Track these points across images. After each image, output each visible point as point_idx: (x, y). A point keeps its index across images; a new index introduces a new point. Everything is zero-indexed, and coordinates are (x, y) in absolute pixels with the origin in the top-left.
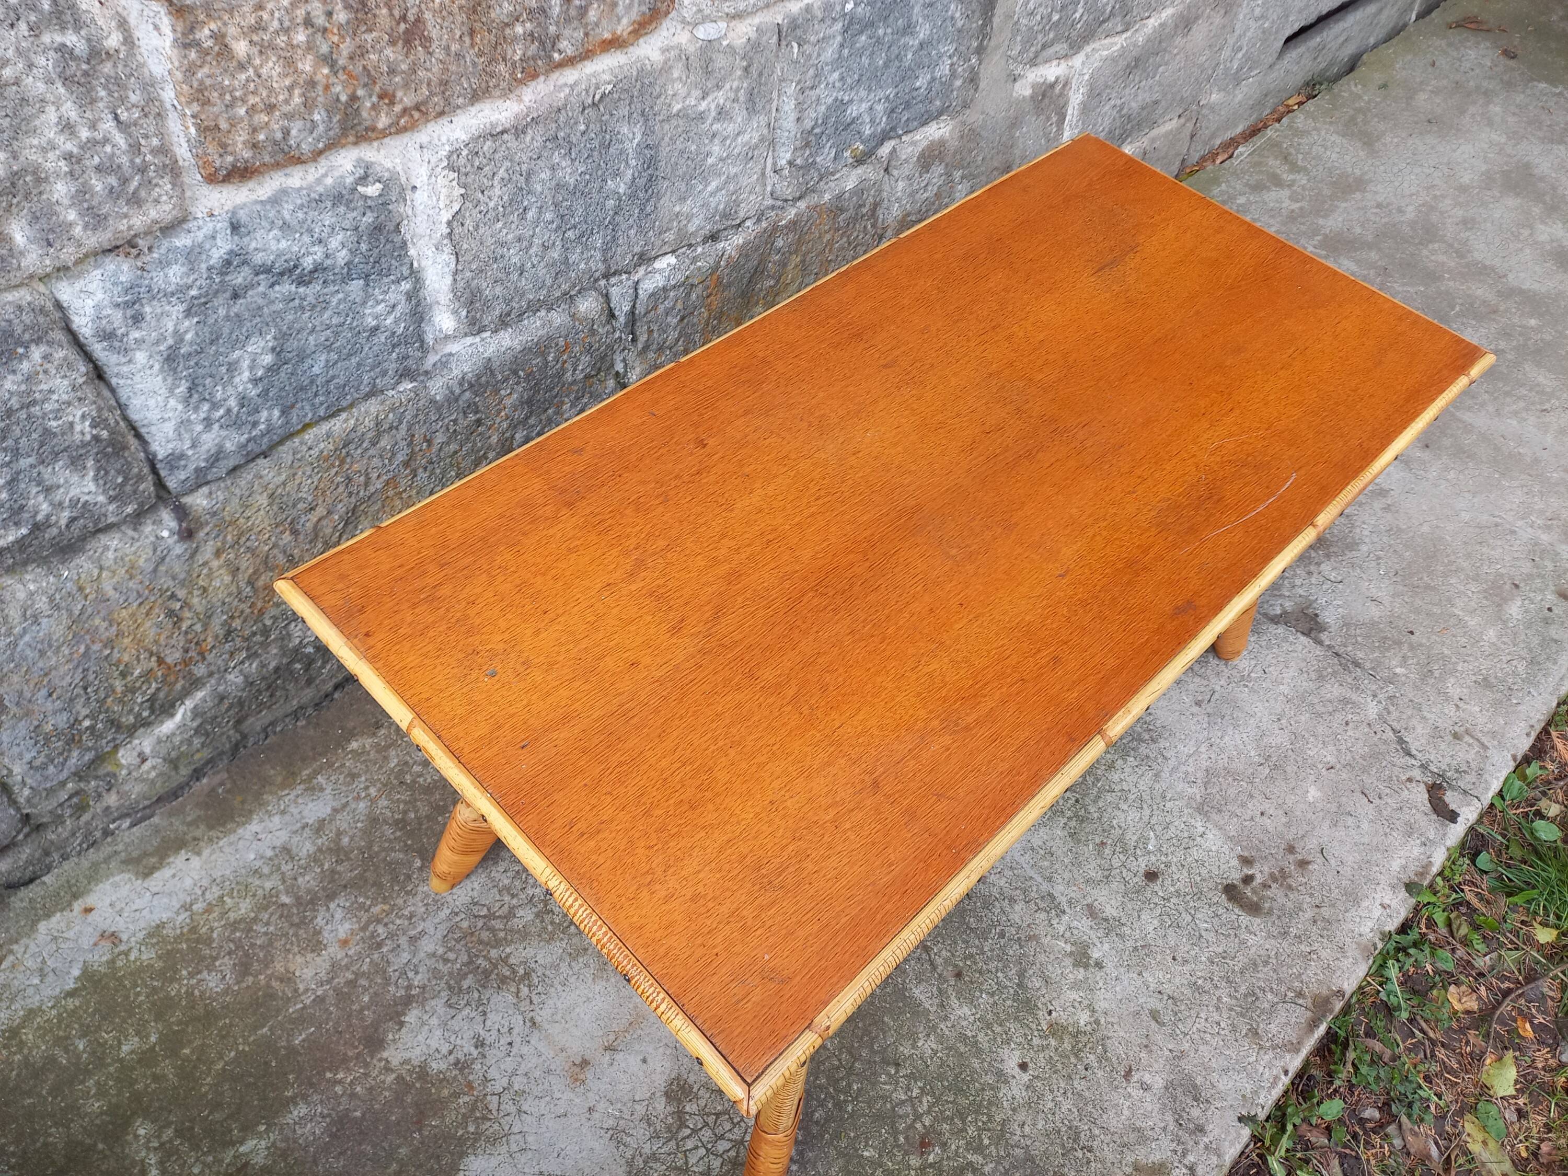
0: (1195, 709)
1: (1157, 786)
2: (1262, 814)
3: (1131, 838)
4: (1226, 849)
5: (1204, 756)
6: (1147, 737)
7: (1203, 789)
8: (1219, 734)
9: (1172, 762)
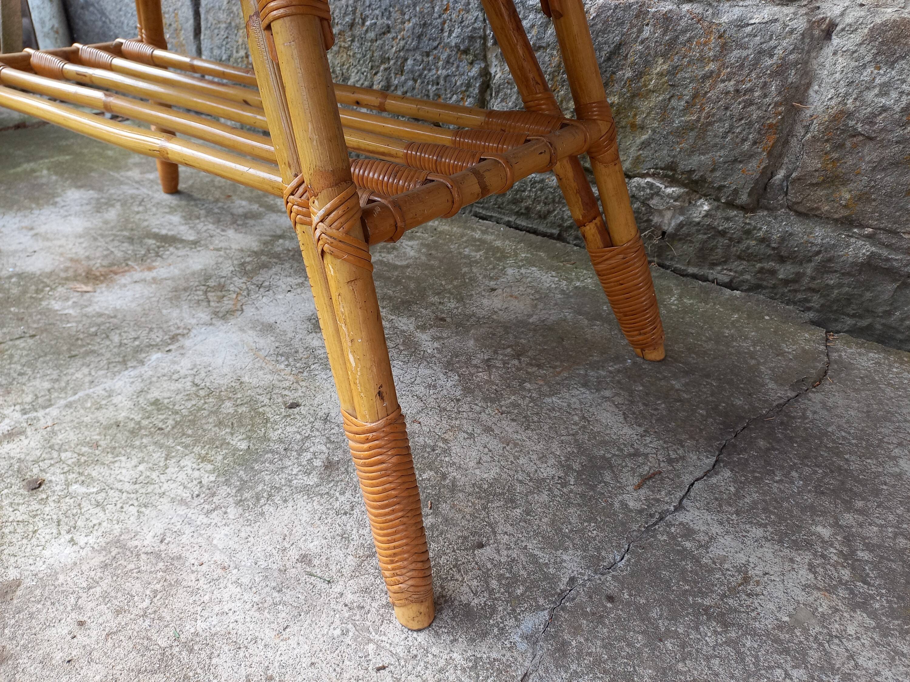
0: (294, 554)
1: (164, 500)
2: (81, 624)
3: (95, 472)
4: (40, 567)
5: (206, 557)
6: (246, 495)
7: (149, 550)
8: (245, 580)
9: (202, 519)
